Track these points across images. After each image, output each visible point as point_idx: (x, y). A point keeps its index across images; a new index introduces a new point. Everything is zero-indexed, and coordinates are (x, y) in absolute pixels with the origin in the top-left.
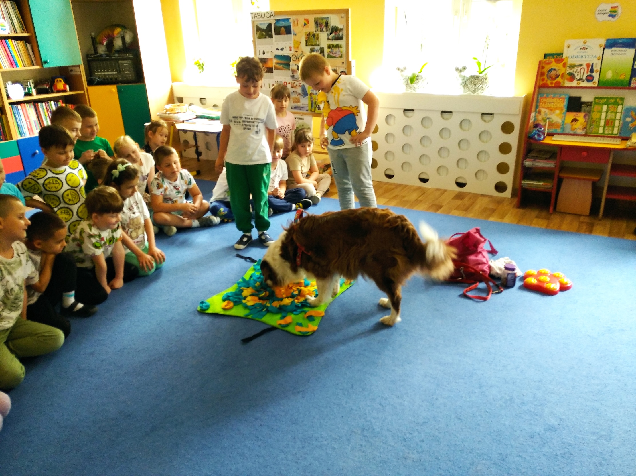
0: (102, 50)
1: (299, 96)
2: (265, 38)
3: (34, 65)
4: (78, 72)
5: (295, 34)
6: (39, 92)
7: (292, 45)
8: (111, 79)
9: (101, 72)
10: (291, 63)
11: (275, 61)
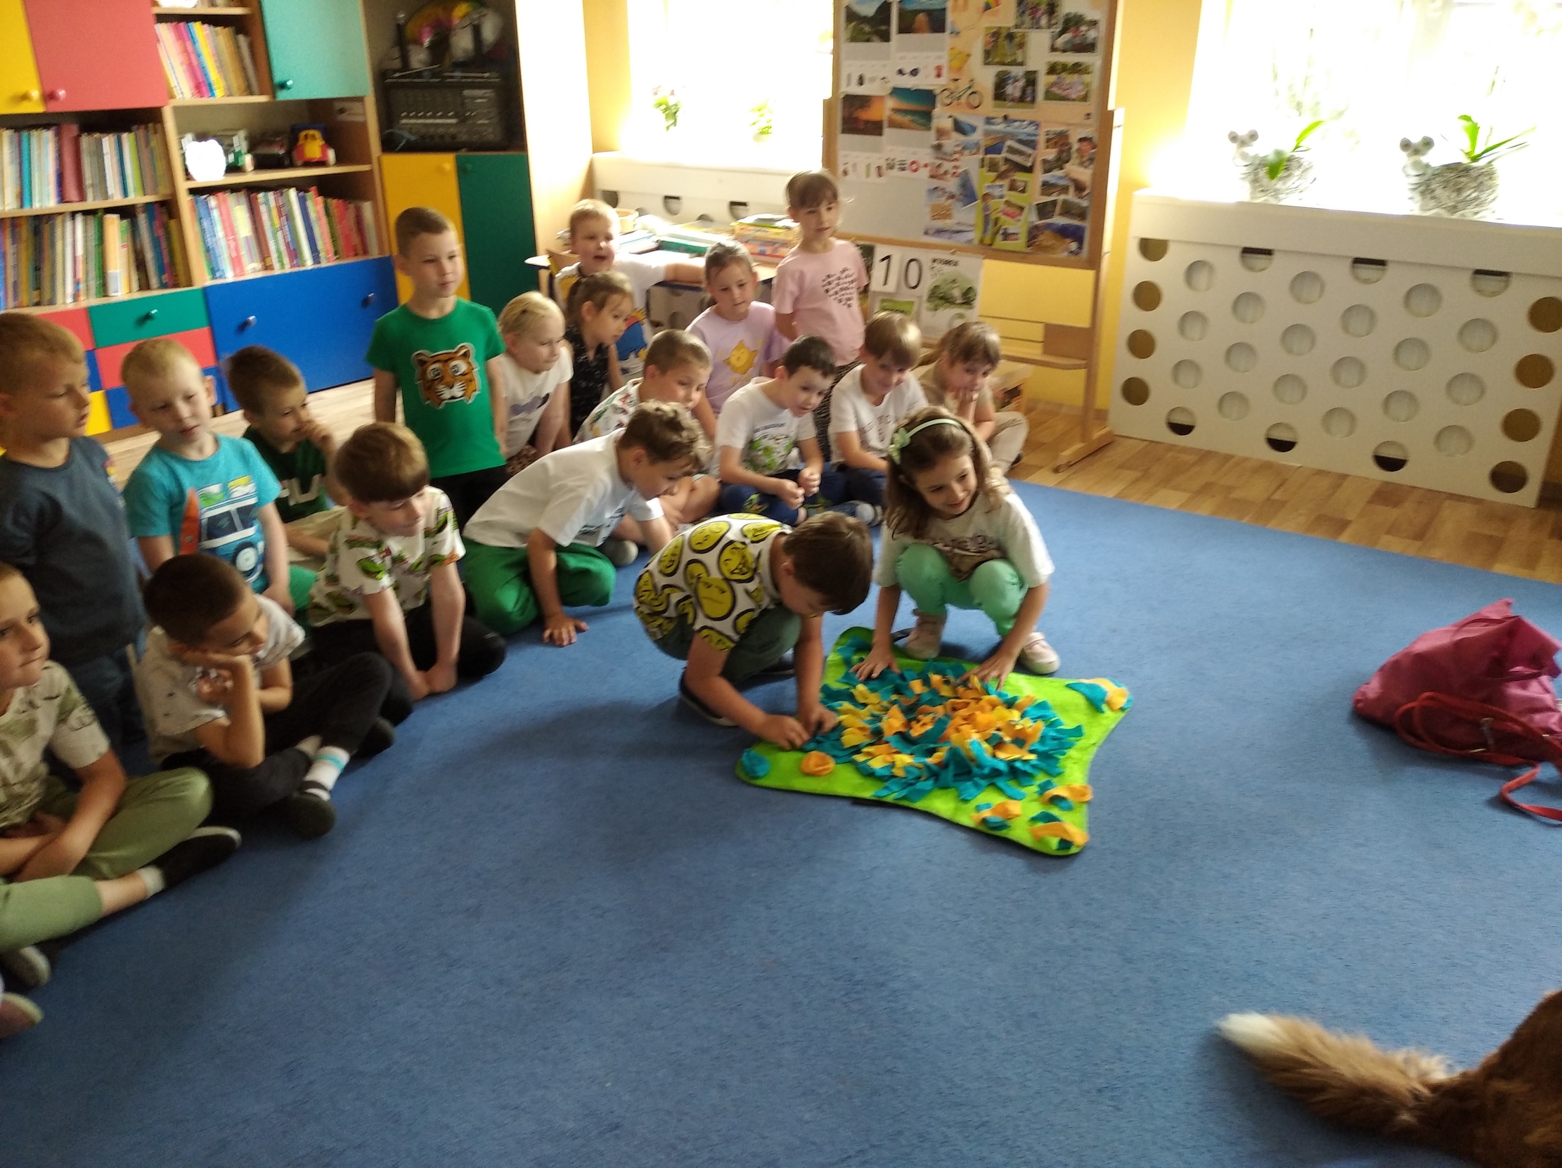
0: (419, 58)
1: (950, 201)
2: (868, 40)
3: (251, 94)
4: (359, 114)
5: (956, 33)
6: (261, 164)
7: (944, 62)
8: (442, 137)
9: (416, 117)
10: (937, 111)
11: (891, 103)
